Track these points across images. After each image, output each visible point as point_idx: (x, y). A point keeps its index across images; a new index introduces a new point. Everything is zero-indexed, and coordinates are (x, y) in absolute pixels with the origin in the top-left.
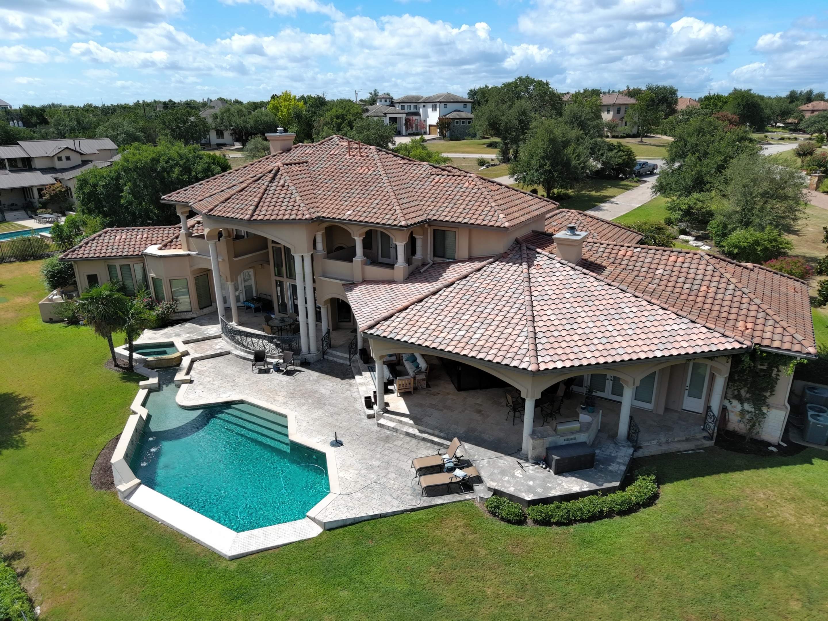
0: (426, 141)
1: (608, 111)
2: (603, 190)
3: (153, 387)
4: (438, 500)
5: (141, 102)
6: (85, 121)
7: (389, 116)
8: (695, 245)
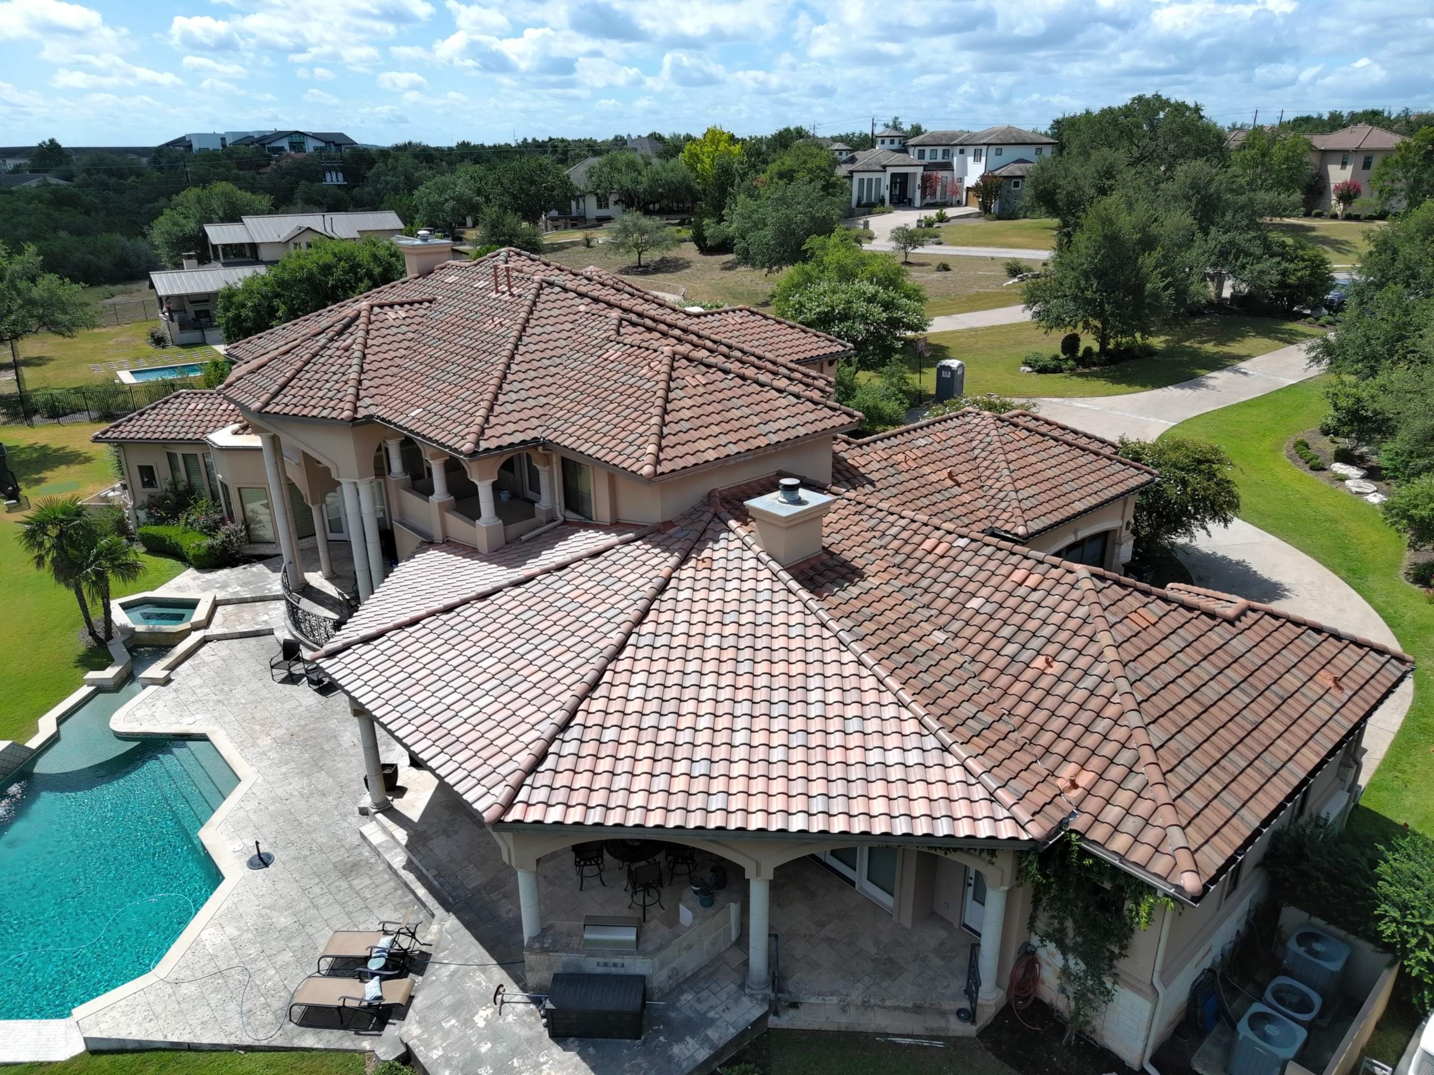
0: (948, 220)
1: (1344, 164)
2: (1233, 340)
3: (106, 683)
4: (310, 1039)
5: (530, 140)
6: (416, 175)
7: (890, 171)
8: (1354, 489)
